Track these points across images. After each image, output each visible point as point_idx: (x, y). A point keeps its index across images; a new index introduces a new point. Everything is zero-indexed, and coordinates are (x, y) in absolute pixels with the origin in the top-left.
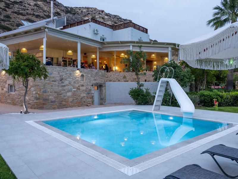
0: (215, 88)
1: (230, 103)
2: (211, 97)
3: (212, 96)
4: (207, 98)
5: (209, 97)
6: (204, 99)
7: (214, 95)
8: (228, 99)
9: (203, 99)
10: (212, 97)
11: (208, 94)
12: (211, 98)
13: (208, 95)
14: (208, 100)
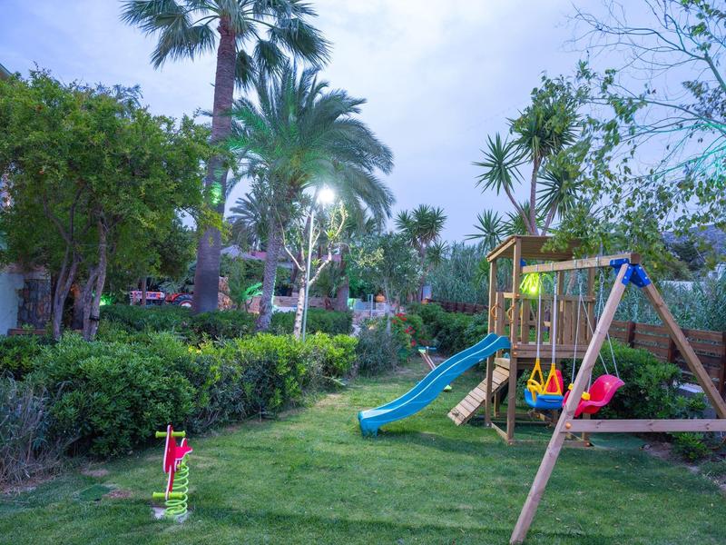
0: (148, 298)
1: (240, 407)
2: (131, 386)
3: (143, 378)
4: (106, 400)
5: (117, 389)
6: (84, 412)
7: (156, 373)
8: (228, 380)
9: (72, 411)
10: (142, 389)
11: (116, 371)
12: (131, 399)
13: (115, 378)
14: (114, 414)
